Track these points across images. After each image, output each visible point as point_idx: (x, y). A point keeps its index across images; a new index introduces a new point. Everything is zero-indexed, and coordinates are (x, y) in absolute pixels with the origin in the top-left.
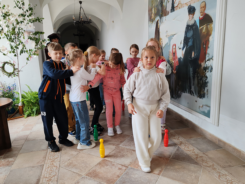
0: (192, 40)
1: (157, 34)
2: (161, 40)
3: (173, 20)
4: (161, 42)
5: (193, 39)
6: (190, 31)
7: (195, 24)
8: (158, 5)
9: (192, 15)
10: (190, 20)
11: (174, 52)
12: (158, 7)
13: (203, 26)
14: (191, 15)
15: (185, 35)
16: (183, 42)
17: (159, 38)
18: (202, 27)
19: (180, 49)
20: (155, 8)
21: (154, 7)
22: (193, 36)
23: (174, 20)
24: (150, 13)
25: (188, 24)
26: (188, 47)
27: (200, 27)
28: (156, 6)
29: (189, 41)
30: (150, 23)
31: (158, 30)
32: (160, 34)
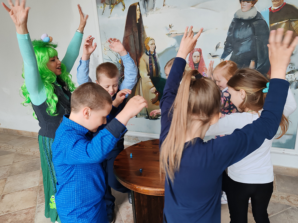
0: (250, 44)
1: (135, 29)
2: (151, 42)
3: (192, 7)
4: (149, 45)
5: (252, 41)
6: (244, 29)
7: (258, 18)
9: (250, 3)
10: (244, 10)
11: (197, 62)
13: (279, 23)
14: (246, 3)
15: (229, 35)
16: (222, 46)
17: (143, 36)
18: (276, 23)
19: (213, 56)
22: (251, 36)
23: (194, 8)
25: (239, 17)
26: (238, 54)
27: (271, 23)
29: (242, 45)
30: (104, 8)
31: (138, 22)
32: (144, 31)
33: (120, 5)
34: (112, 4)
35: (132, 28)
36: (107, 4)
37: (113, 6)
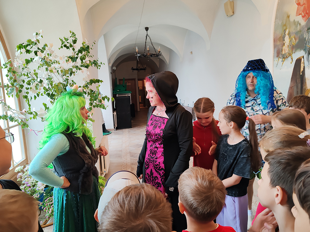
8: (300, 31)
12: (302, 35)
17: (304, 87)
20: (292, 37)
21: (289, 34)
24: (278, 43)
28: (297, 33)
30: (278, 61)
31: (301, 74)
32: (305, 82)
33: (289, 59)
34: (284, 58)
35: (296, 80)
36: (280, 58)
37: (284, 60)
